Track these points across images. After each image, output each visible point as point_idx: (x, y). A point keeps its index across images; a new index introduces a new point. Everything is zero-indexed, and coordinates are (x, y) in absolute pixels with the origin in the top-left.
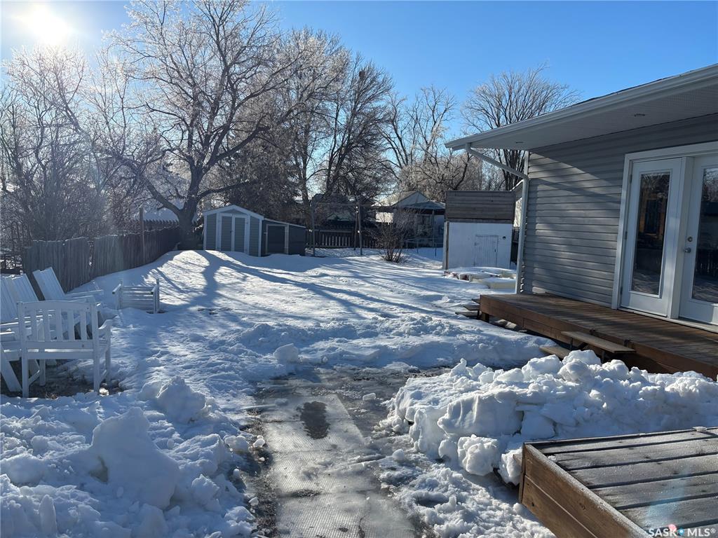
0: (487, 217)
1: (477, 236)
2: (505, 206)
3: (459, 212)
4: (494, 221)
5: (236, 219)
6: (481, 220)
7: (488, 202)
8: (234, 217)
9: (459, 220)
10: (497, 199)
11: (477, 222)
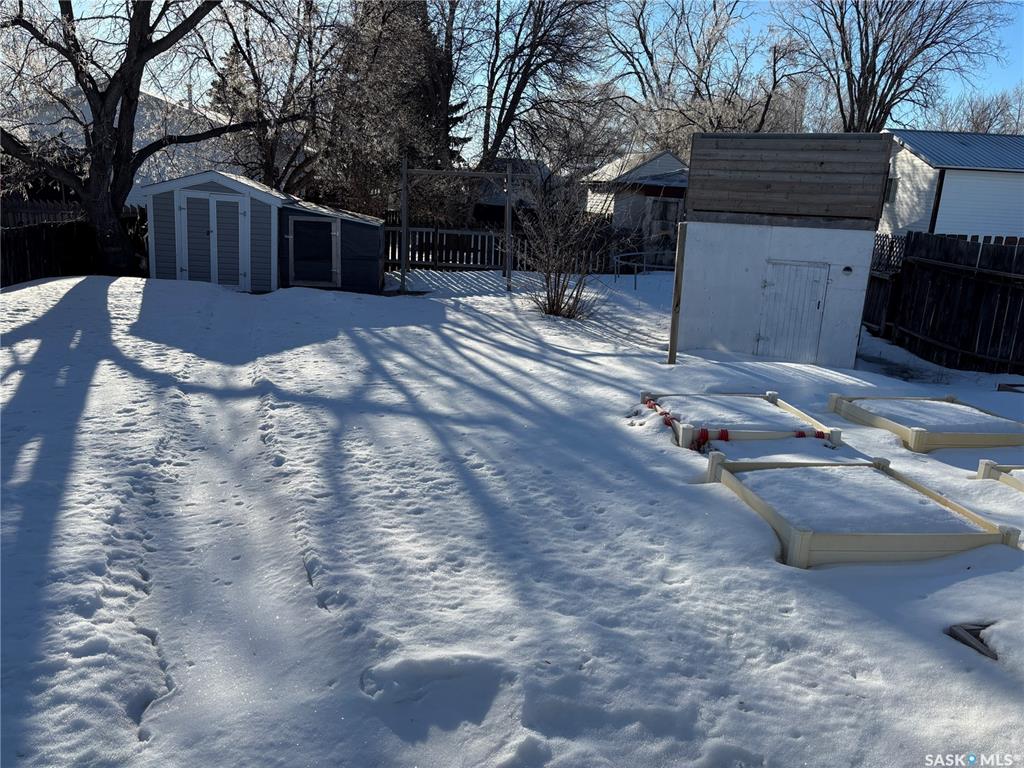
0: (803, 210)
1: (769, 261)
2: (859, 179)
3: (724, 194)
4: (821, 220)
5: (219, 204)
6: (785, 219)
7: (810, 167)
8: (213, 199)
9: (723, 216)
10: (838, 157)
11: (771, 224)
